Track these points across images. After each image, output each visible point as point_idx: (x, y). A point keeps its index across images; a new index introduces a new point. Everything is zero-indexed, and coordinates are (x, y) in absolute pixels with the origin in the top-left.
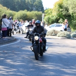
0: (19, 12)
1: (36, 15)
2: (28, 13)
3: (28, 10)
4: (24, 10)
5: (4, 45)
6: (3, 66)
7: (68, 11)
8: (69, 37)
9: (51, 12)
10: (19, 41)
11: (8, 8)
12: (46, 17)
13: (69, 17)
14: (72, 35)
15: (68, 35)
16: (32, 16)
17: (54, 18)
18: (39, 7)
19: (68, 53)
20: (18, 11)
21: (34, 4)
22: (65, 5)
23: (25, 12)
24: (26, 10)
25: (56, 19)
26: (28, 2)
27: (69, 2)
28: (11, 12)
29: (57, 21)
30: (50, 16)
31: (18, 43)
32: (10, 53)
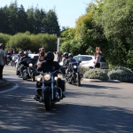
1: (47, 41)
2: (32, 37)
3: (32, 32)
7: (102, 33)
8: (104, 78)
9: (73, 35)
10: (17, 86)
12: (64, 44)
14: (109, 74)
15: (102, 74)
16: (40, 42)
18: (52, 26)
21: (43, 21)
22: (96, 22)
23: (26, 35)
24: (28, 32)
26: (32, 18)
27: (104, 18)
28: (1, 35)
29: (83, 51)
30: (71, 42)
31: (14, 90)
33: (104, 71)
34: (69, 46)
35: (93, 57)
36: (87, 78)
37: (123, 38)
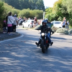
0: (23, 10)
1: (38, 13)
2: (31, 11)
3: (31, 9)
4: (27, 9)
5: (9, 40)
6: (8, 57)
7: (66, 10)
8: (67, 33)
9: (51, 11)
10: (23, 36)
11: (13, 6)
12: (47, 15)
13: (67, 15)
14: (69, 31)
15: (66, 31)
16: (34, 14)
17: (54, 16)
18: (41, 6)
19: (66, 48)
20: (21, 10)
21: (36, 3)
23: (28, 10)
24: (29, 9)
25: (55, 17)
26: (31, 2)
27: (67, 2)
28: (16, 10)
29: (56, 19)
30: (51, 14)
32: (14, 46)
34: (49, 16)
35: (61, 22)
36: (58, 32)
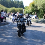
10: (10, 24)
21: (19, 4)
22: (35, 4)
24: (14, 7)
26: (15, 3)
29: (31, 13)
30: (27, 11)
33: (37, 20)
35: (34, 15)
37: (44, 10)
